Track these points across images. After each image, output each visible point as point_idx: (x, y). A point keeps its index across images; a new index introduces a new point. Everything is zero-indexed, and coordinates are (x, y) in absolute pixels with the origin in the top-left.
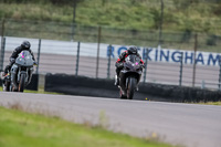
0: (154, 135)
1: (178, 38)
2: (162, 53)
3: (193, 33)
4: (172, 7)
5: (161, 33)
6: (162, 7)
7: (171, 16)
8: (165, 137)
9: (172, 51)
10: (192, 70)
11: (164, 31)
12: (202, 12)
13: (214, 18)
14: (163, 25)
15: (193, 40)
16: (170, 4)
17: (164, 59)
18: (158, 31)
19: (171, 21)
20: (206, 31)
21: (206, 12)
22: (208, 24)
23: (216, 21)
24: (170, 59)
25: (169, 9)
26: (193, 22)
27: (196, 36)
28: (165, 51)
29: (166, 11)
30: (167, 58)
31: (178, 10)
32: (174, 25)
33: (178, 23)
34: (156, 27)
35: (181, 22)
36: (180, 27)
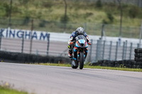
0: (7, 84)
1: (21, 22)
2: (11, 32)
3: (31, 19)
4: (17, 2)
5: (10, 20)
6: (11, 2)
7: (17, 8)
8: (13, 85)
9: (17, 31)
10: (29, 43)
11: (12, 18)
12: (36, 5)
13: (44, 9)
14: (12, 14)
15: (30, 24)
16: (16, 1)
17: (12, 36)
18: (8, 18)
19: (17, 11)
20: (39, 17)
21: (40, 6)
22: (40, 13)
23: (46, 11)
24: (16, 36)
25: (16, 4)
26: (31, 12)
27: (32, 21)
28: (13, 30)
29: (13, 5)
30: (14, 35)
31: (21, 4)
32: (19, 14)
33: (21, 13)
34: (7, 16)
35: (23, 12)
36: (23, 16)
